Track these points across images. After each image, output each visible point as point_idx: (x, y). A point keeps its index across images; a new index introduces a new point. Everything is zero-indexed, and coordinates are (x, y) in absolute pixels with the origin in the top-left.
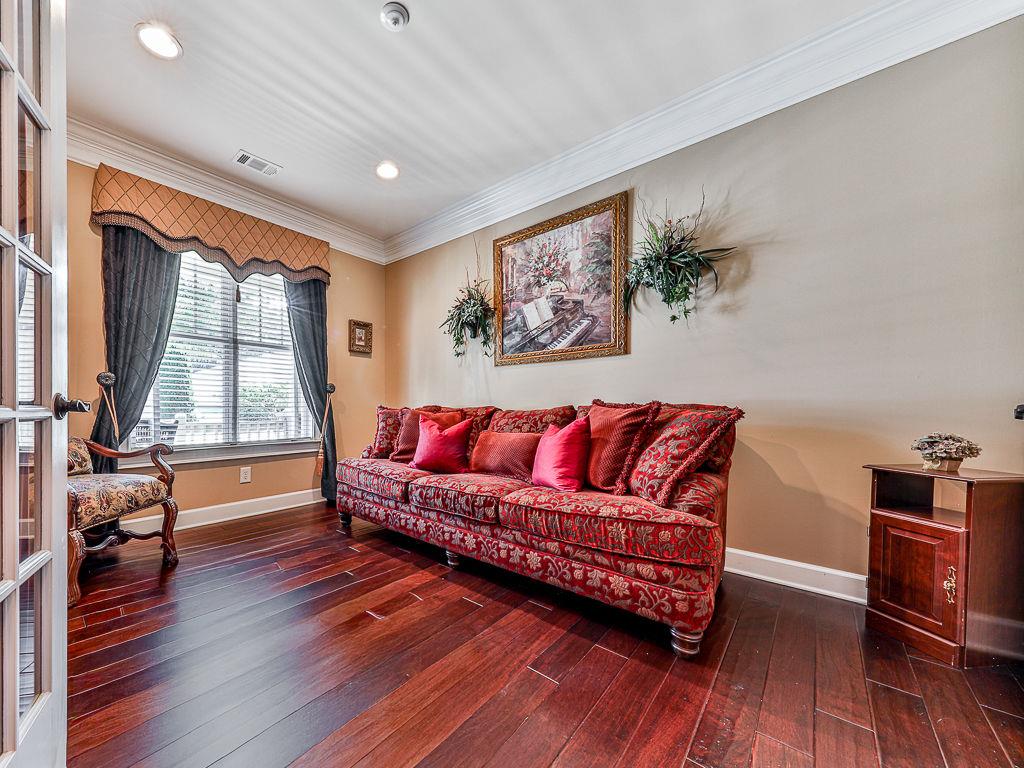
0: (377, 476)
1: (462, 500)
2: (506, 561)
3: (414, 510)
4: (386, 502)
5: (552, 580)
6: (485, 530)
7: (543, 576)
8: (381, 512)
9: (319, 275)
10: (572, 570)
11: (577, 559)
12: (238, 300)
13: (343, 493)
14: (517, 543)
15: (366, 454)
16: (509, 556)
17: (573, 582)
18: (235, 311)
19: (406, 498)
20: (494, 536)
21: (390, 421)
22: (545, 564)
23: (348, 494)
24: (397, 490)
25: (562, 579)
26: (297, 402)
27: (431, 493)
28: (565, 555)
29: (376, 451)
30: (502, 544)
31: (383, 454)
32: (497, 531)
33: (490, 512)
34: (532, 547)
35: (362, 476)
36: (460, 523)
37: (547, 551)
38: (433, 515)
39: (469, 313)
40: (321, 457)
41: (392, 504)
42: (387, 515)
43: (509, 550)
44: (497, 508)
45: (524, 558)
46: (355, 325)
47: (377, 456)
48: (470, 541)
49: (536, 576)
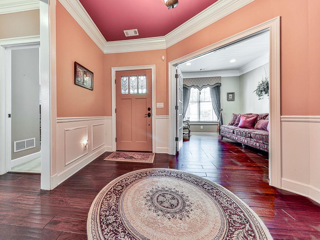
0: (228, 128)
1: (244, 133)
2: (253, 145)
3: (235, 135)
4: (230, 134)
5: (261, 149)
6: (249, 139)
7: (259, 148)
8: (229, 136)
9: (218, 85)
10: (265, 146)
11: (266, 144)
12: (200, 94)
13: (222, 132)
14: (255, 141)
15: (228, 124)
16: (253, 144)
17: (265, 149)
18: (200, 96)
19: (233, 133)
20: (250, 140)
21: (235, 117)
22: (260, 145)
23: (223, 132)
24: (232, 131)
25: (263, 148)
26: (213, 113)
27: (238, 131)
28: (263, 143)
29: (230, 124)
30: (252, 142)
31: (232, 124)
32: (251, 139)
33: (249, 135)
34: (258, 142)
35: (225, 128)
36: (244, 138)
37: (260, 143)
38: (239, 136)
39: (261, 88)
40: (219, 125)
41: (231, 134)
42: (230, 136)
43: (253, 143)
44: (251, 134)
45: (256, 144)
46: (228, 94)
47: (230, 125)
48: (246, 141)
49: (258, 148)
